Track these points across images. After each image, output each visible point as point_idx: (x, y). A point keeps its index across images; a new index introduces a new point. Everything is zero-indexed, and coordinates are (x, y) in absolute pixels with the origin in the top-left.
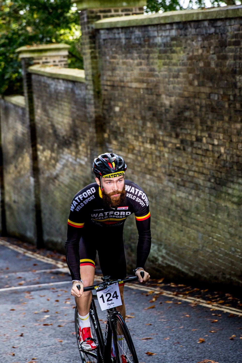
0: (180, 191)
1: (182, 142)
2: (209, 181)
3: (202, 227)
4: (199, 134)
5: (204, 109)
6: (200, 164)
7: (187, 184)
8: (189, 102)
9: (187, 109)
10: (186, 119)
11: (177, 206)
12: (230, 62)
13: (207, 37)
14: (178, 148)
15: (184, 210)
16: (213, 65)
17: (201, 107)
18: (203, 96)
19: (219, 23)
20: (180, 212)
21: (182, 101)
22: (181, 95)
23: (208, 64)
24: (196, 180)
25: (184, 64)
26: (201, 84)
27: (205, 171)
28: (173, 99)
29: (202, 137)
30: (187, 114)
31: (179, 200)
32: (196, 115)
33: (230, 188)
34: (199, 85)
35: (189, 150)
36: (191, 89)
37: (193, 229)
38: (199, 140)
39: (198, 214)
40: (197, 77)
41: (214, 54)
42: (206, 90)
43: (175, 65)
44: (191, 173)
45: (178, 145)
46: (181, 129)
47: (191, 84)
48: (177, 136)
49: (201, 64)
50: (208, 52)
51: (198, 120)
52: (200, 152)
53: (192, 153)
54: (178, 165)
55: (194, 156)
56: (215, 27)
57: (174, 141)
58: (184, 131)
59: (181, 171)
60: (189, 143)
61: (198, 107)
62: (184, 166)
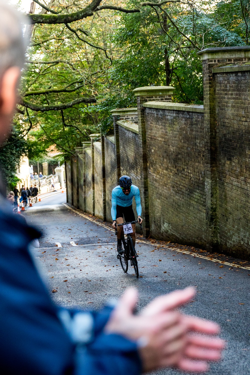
0: (177, 195)
1: (178, 170)
2: (187, 191)
3: (185, 214)
4: (183, 167)
5: (185, 155)
6: (184, 182)
7: (179, 192)
8: (180, 150)
9: (179, 154)
10: (179, 159)
11: (175, 203)
12: (194, 133)
13: (186, 119)
14: (176, 173)
15: (178, 205)
16: (188, 134)
17: (184, 153)
18: (185, 148)
19: (191, 114)
20: (177, 206)
21: (177, 149)
22: (177, 147)
23: (187, 133)
24: (182, 190)
25: (178, 131)
26: (184, 142)
27: (186, 186)
28: (174, 148)
29: (185, 168)
30: (179, 156)
31: (176, 200)
32: (182, 157)
33: (194, 194)
34: (183, 143)
35: (180, 174)
36: (181, 144)
37: (181, 215)
38: (184, 170)
39: (183, 207)
40: (183, 138)
41: (189, 128)
42: (186, 145)
43: (175, 131)
44: (181, 186)
45: (176, 172)
46: (177, 164)
47: (181, 142)
48: (176, 167)
49: (184, 132)
50: (187, 126)
51: (183, 160)
52: (184, 176)
53: (181, 176)
54: (176, 182)
55: (182, 177)
56: (189, 115)
57: (175, 170)
58: (178, 165)
59: (177, 185)
60: (180, 171)
61: (183, 153)
62: (178, 183)
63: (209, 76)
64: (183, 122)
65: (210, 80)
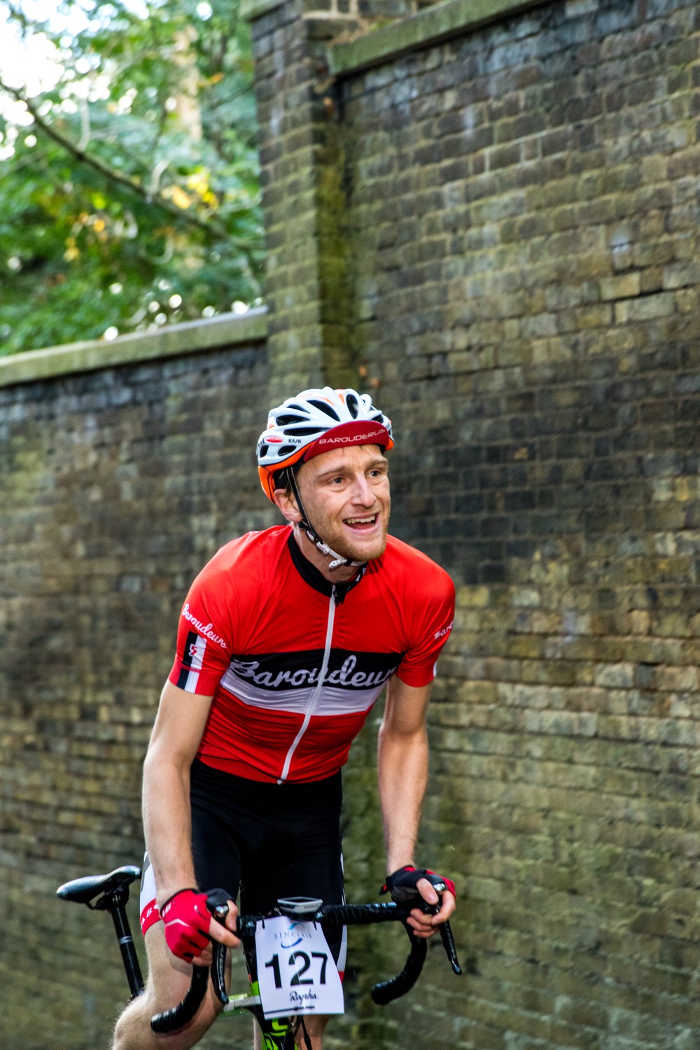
0: (33, 872)
1: (41, 726)
2: (117, 833)
3: (98, 975)
4: (89, 699)
5: (103, 624)
6: (92, 786)
7: (54, 851)
8: (62, 608)
9: (54, 627)
10: (53, 659)
11: (25, 921)
12: (172, 481)
13: (110, 416)
14: (30, 748)
15: (44, 930)
16: (127, 492)
17: (95, 616)
18: (100, 585)
19: (144, 374)
20: (33, 937)
21: (40, 604)
22: (38, 593)
23: (113, 493)
24: (80, 837)
25: (47, 501)
26: (97, 553)
27: (107, 806)
28: (16, 603)
29: (97, 706)
30: (56, 643)
31: (31, 902)
32: (79, 644)
34: (89, 556)
35: (61, 747)
36: (66, 569)
37: (71, 984)
38: (88, 714)
39: (84, 936)
40: (85, 533)
41: (130, 461)
42: (110, 567)
43: (21, 504)
44: (66, 817)
45: (30, 739)
46: (39, 689)
47: (67, 555)
48: (27, 711)
49: (95, 495)
50: (113, 457)
51: (86, 656)
52: (91, 750)
53: (68, 756)
54: (26, 796)
55: (76, 764)
56: (133, 385)
57: (18, 726)
58: (47, 695)
59: (37, 814)
60: (60, 727)
61: (86, 620)
62: (47, 798)
63: (314, 96)
64: (87, 434)
65: (319, 115)
